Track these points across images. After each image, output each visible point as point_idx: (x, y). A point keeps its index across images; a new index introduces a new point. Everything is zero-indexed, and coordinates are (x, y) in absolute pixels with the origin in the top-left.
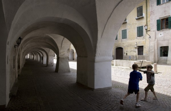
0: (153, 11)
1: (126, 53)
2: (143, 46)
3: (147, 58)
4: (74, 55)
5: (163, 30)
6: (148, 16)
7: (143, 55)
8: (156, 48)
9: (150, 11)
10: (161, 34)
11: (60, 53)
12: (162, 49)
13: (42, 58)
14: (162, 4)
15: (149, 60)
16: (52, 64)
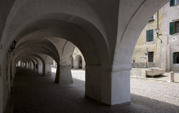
0: (166, 13)
1: (134, 60)
2: (153, 52)
3: (158, 65)
4: (74, 63)
5: (176, 34)
6: (159, 18)
7: (153, 61)
8: (168, 54)
9: (162, 13)
10: (174, 39)
11: (61, 60)
12: (175, 55)
13: (37, 66)
14: (176, 5)
15: (160, 68)
16: (50, 73)
